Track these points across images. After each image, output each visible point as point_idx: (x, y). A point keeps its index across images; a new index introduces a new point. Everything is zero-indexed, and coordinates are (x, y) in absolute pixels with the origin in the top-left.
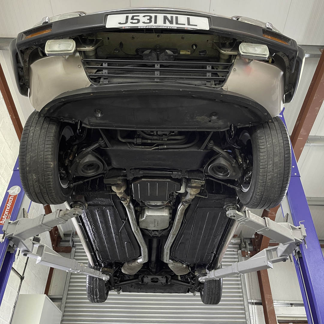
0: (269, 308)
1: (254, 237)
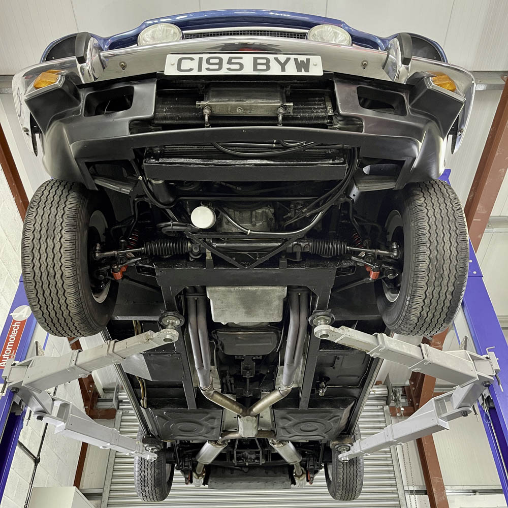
0: (438, 499)
1: (408, 383)
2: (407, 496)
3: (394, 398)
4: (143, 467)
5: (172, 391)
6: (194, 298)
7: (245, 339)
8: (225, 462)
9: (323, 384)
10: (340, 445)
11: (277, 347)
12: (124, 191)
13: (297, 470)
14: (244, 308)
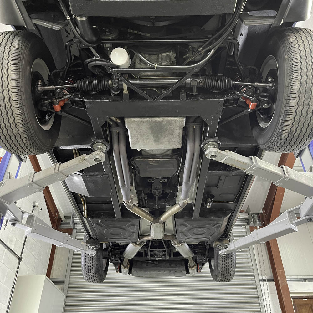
1: (261, 212)
2: (261, 283)
3: (253, 220)
4: (87, 260)
5: (105, 206)
6: (116, 131)
7: (154, 164)
8: (142, 258)
9: (210, 199)
10: (220, 245)
11: (177, 171)
12: (55, 28)
13: (191, 263)
14: (153, 136)
